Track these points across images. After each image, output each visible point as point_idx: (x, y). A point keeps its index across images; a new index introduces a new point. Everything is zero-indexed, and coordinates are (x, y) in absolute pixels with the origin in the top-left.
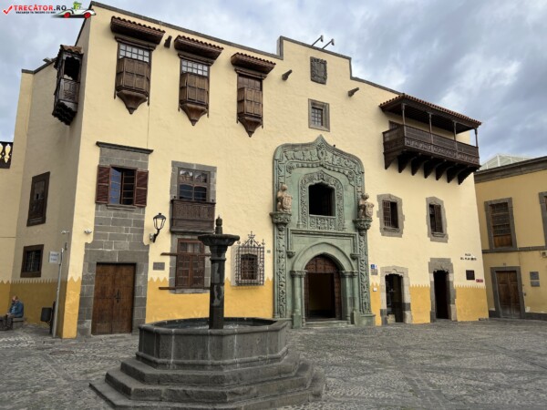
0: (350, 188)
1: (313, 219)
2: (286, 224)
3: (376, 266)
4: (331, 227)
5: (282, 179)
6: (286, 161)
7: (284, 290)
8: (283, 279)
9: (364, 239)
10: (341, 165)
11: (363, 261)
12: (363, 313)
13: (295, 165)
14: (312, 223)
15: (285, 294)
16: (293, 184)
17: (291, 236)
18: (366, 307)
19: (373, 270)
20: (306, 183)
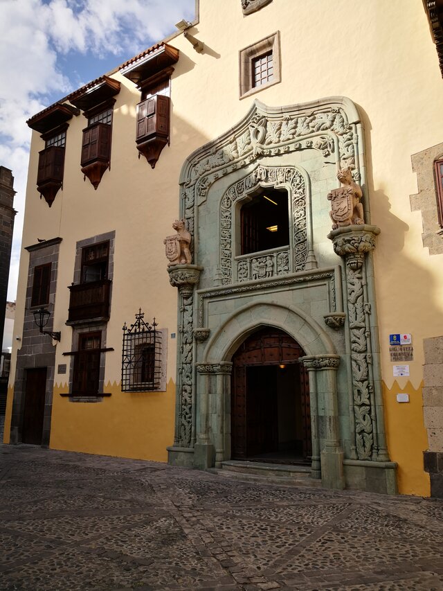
1: (244, 263)
2: (192, 286)
3: (405, 337)
4: (279, 268)
5: (189, 213)
6: (197, 180)
7: (188, 399)
8: (186, 381)
9: (359, 275)
10: (299, 135)
11: (358, 328)
12: (355, 457)
13: (211, 179)
14: (242, 271)
15: (190, 406)
16: (209, 212)
17: (201, 303)
18: (364, 442)
19: (398, 347)
20: (229, 202)
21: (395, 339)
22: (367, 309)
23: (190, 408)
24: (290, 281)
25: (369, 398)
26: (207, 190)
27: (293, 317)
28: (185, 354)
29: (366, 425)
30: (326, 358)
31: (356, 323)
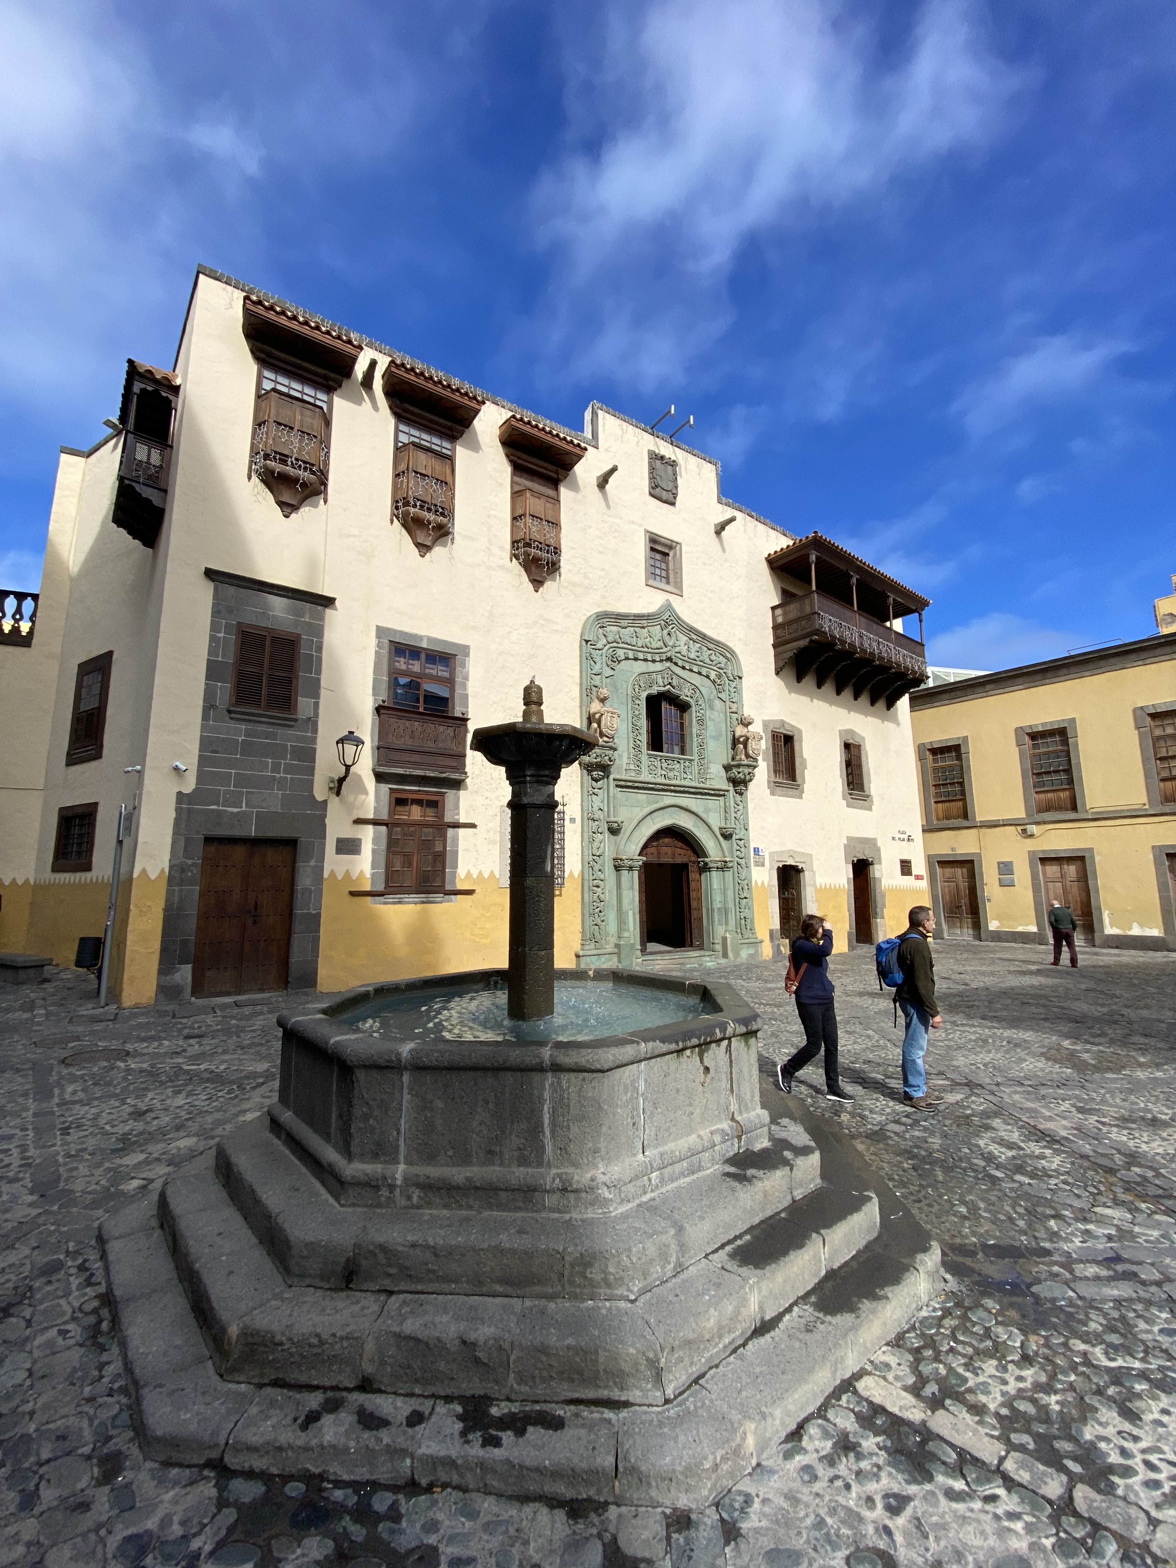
0: (718, 704)
1: (654, 760)
2: (604, 768)
4: (686, 776)
5: (596, 680)
6: (605, 646)
7: (601, 896)
8: (599, 874)
9: (742, 799)
11: (740, 839)
12: (741, 937)
13: (621, 654)
14: (652, 767)
15: (603, 903)
17: (615, 791)
18: (746, 925)
19: (758, 857)
20: (640, 690)
21: (756, 850)
22: (746, 825)
25: (748, 893)
26: (616, 664)
27: (700, 823)
28: (597, 844)
29: (746, 913)
31: (740, 836)
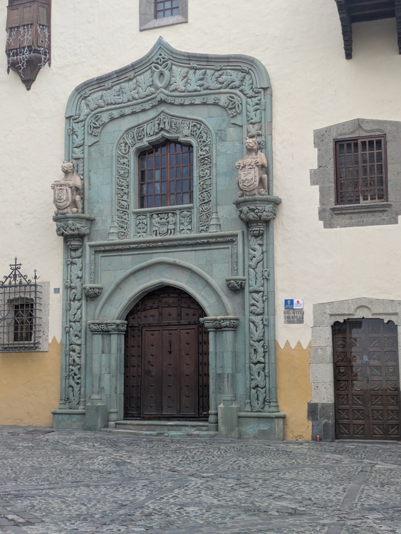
0: (232, 132)
1: (144, 217)
2: (81, 237)
3: (298, 302)
4: (182, 227)
5: (78, 152)
6: (88, 115)
7: (77, 359)
8: (75, 340)
9: (261, 242)
10: (207, 89)
11: (258, 292)
12: (250, 410)
13: (105, 117)
14: (141, 226)
15: (79, 366)
16: (103, 155)
17: (93, 257)
18: (258, 396)
19: (291, 311)
20: (127, 148)
21: (289, 304)
22: (266, 274)
23: (79, 369)
24: (193, 242)
25: (264, 357)
26: (99, 130)
28: (73, 311)
29: (259, 380)
30: (227, 320)
31: (255, 287)
